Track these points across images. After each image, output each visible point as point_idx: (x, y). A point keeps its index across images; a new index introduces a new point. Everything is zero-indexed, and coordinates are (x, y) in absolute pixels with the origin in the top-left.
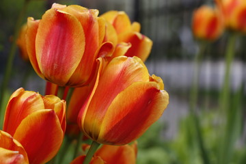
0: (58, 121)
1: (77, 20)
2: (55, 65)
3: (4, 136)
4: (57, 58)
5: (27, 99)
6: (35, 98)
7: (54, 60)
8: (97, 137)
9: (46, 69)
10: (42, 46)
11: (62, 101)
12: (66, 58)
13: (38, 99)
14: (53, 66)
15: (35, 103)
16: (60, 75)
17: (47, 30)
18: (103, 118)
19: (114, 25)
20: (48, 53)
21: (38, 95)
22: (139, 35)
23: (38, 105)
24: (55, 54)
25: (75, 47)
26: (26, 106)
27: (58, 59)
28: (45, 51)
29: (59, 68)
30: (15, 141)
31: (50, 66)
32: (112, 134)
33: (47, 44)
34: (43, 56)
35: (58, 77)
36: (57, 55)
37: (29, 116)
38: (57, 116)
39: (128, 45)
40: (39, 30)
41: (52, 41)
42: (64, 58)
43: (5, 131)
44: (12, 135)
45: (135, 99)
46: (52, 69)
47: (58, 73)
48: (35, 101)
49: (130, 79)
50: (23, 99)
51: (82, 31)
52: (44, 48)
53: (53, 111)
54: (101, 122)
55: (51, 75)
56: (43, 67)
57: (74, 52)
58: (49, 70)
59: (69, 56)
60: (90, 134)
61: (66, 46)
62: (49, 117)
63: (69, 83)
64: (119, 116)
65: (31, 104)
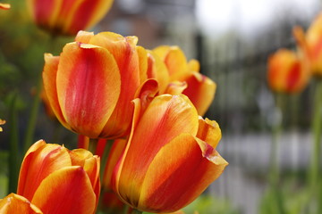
0: (88, 181)
1: (108, 52)
2: (83, 111)
3: (19, 201)
4: (85, 102)
5: (49, 154)
6: (59, 152)
7: (82, 106)
8: (136, 203)
9: (72, 117)
10: (65, 87)
11: (96, 156)
12: (97, 102)
13: (63, 153)
14: (80, 113)
15: (59, 159)
16: (90, 124)
17: (70, 66)
18: (143, 178)
19: (166, 62)
20: (74, 97)
21: (63, 148)
22: (199, 76)
23: (63, 161)
24: (83, 97)
25: (107, 87)
26: (48, 163)
27: (87, 104)
28: (69, 94)
29: (88, 115)
30: (33, 207)
31: (76, 114)
32: (156, 200)
33: (71, 84)
34: (67, 101)
35: (87, 127)
36: (85, 98)
37: (50, 175)
38: (87, 175)
39: (183, 85)
40: (59, 66)
41: (78, 80)
42: (94, 103)
43: (21, 195)
44: (30, 199)
45: (184, 153)
46: (80, 117)
47: (88, 122)
48: (59, 155)
49: (177, 124)
50: (43, 155)
51: (116, 66)
52: (68, 90)
53: (82, 168)
54: (141, 183)
55: (79, 125)
56: (67, 114)
57: (107, 93)
58: (76, 119)
59: (101, 99)
60: (128, 200)
61: (97, 86)
62: (77, 176)
63: (102, 134)
64: (163, 176)
65: (53, 160)
